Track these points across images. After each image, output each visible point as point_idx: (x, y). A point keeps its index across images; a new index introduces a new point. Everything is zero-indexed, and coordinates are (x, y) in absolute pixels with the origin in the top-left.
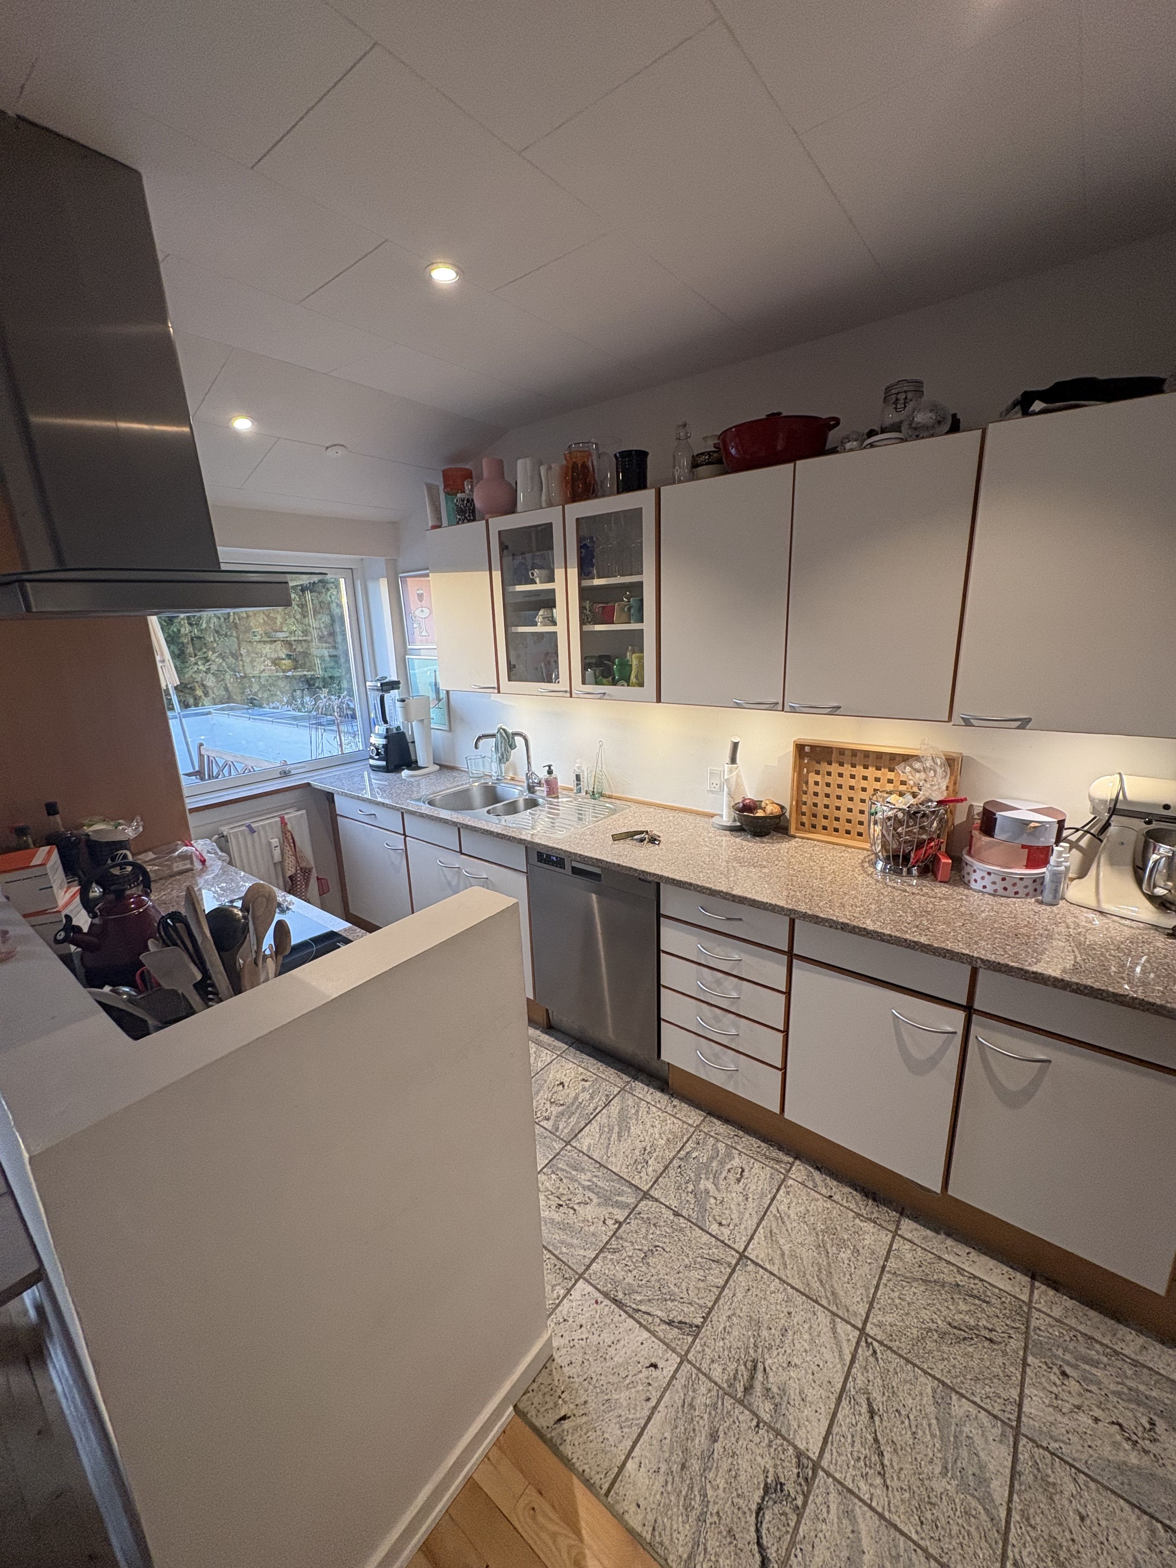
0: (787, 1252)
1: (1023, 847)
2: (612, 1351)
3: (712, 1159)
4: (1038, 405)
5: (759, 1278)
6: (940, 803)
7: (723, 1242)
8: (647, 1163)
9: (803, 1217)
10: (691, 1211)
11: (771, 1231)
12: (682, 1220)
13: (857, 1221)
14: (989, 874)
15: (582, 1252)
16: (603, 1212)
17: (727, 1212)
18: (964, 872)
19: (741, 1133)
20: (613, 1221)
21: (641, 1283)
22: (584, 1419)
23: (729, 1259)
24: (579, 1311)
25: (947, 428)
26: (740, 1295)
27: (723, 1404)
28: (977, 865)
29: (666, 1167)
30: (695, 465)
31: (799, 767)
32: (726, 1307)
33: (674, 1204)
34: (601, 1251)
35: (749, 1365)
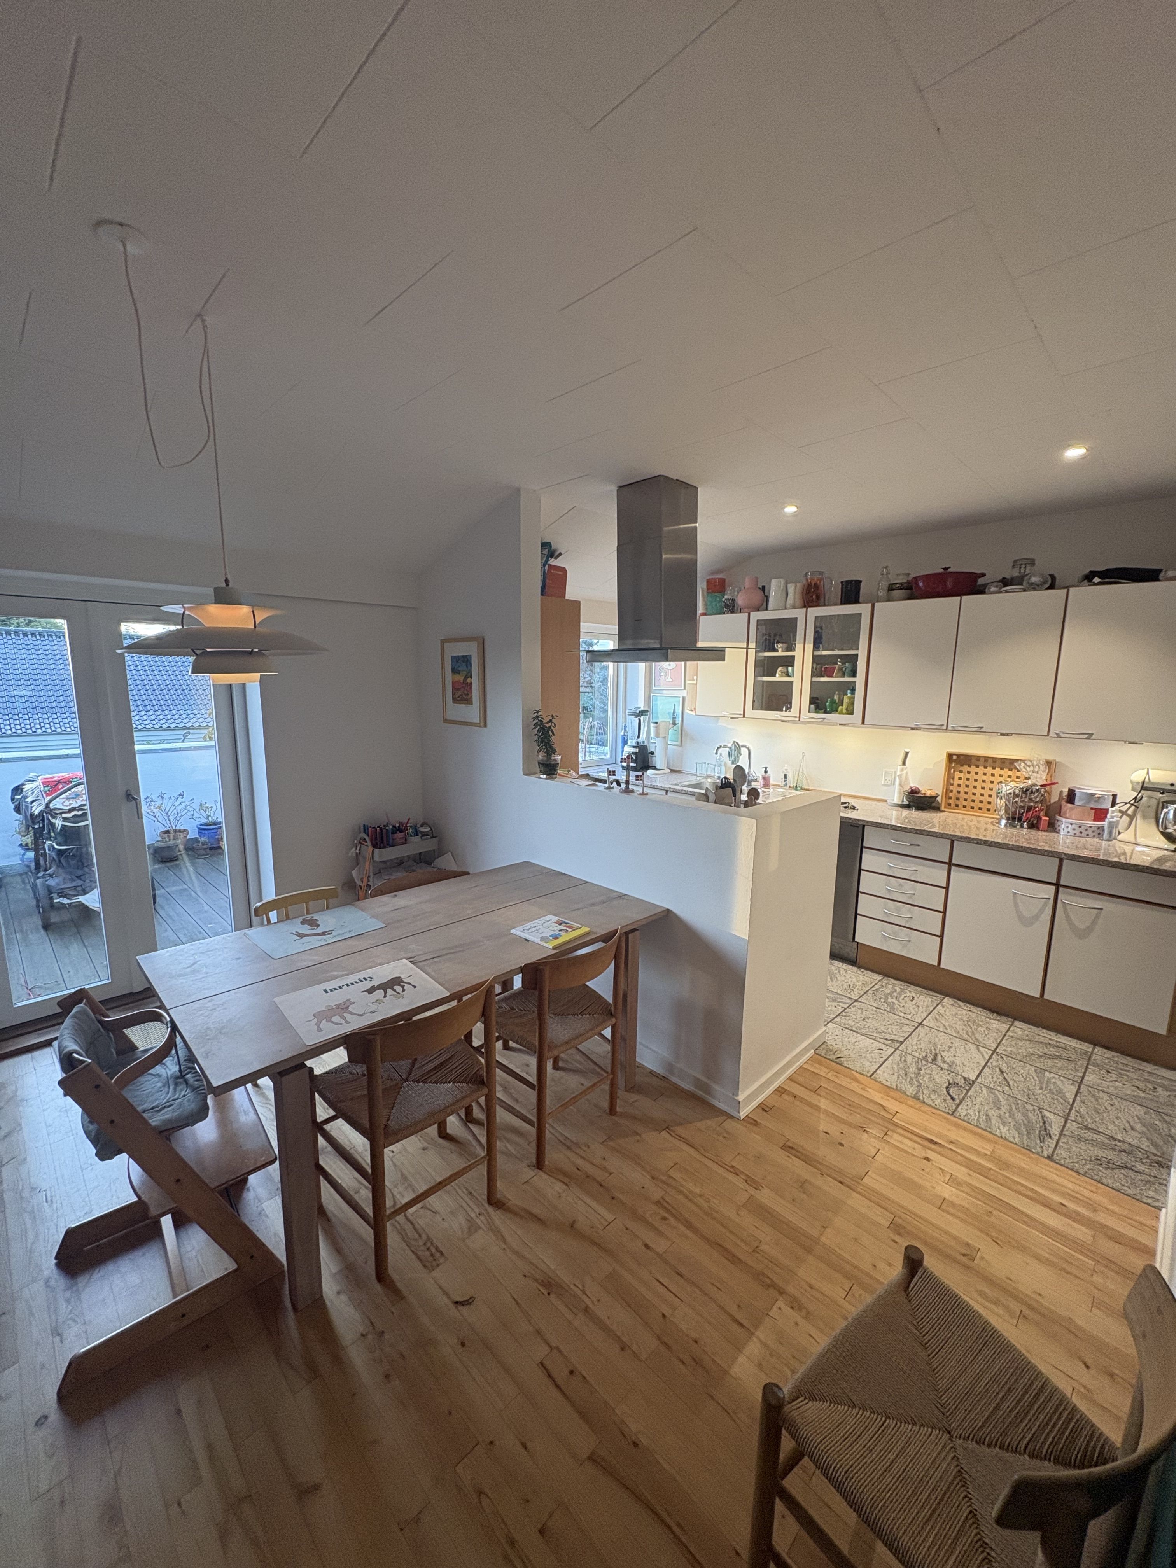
1: (1092, 809)
4: (1097, 580)
6: (1042, 786)
13: (988, 1020)
14: (1071, 824)
18: (1056, 826)
19: (909, 985)
25: (1047, 585)
26: (922, 1035)
27: (921, 1062)
28: (1064, 820)
30: (891, 588)
31: (949, 768)
32: (915, 1038)
35: (933, 1054)
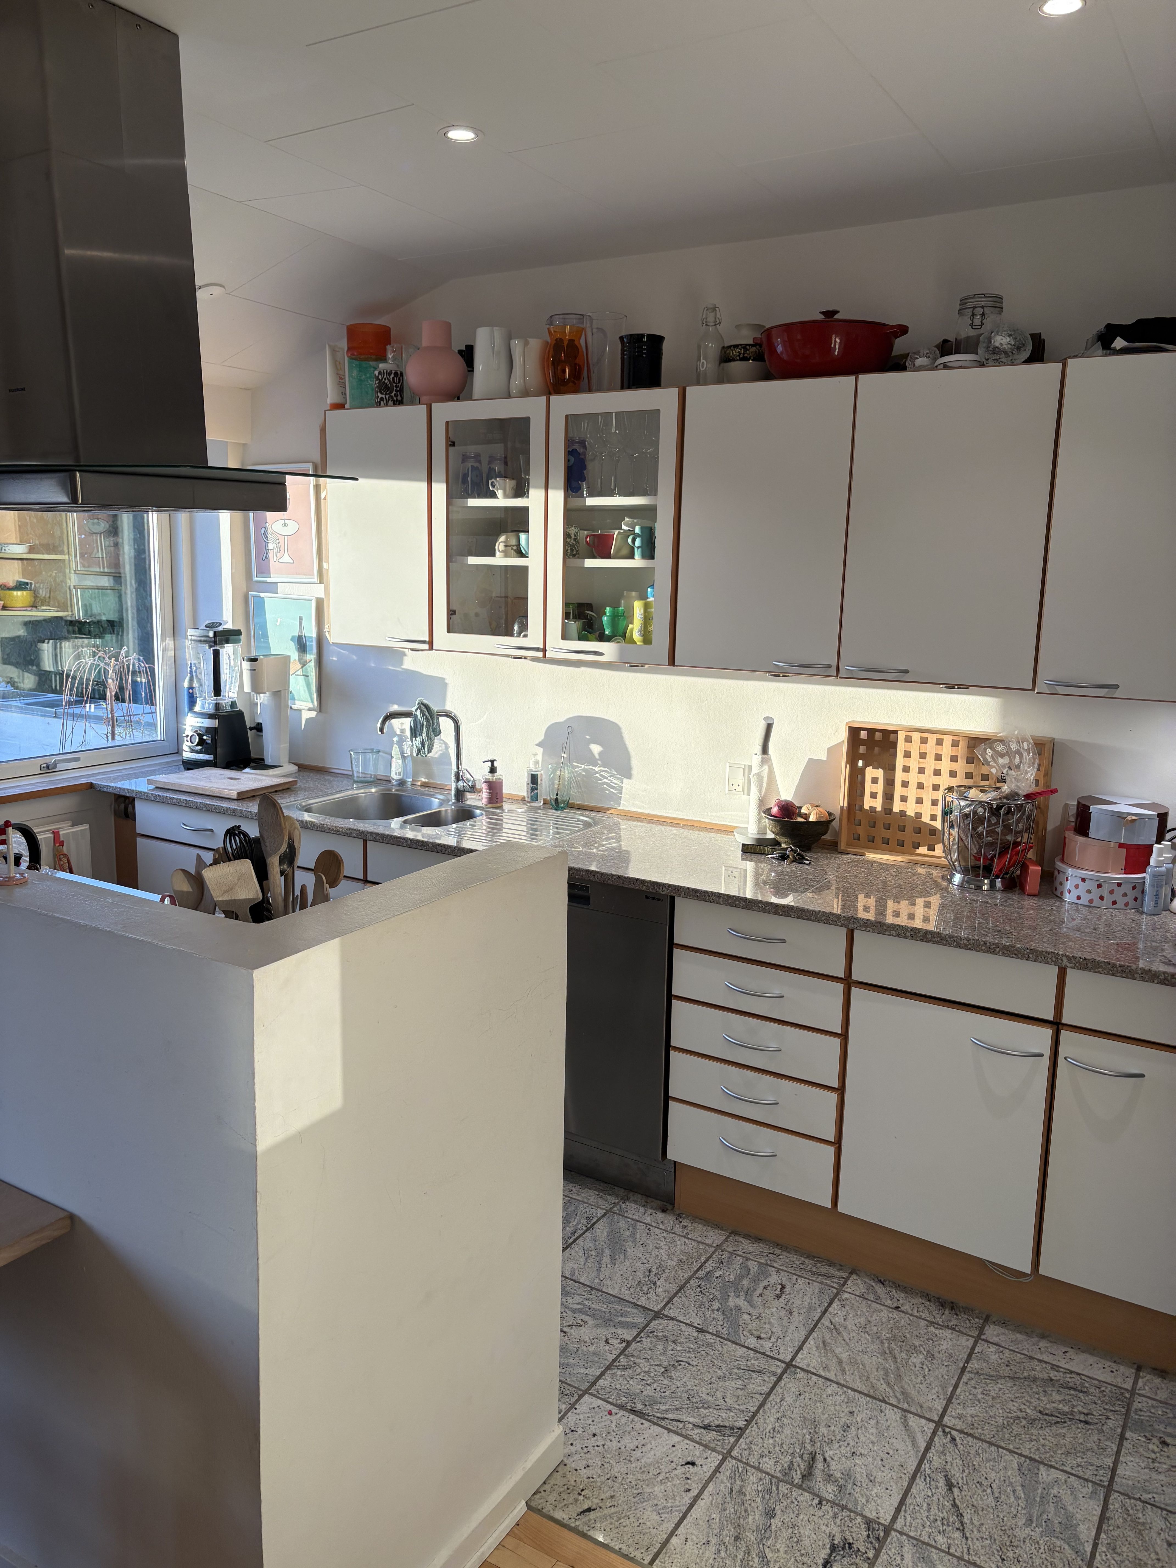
0: (844, 1360)
2: (638, 1454)
3: (741, 1277)
5: (811, 1384)
6: (1028, 796)
7: (763, 1354)
8: (655, 1284)
9: (864, 1328)
10: (720, 1328)
11: (824, 1342)
12: (708, 1336)
13: (932, 1329)
14: (1083, 880)
15: (582, 1370)
16: (604, 1332)
17: (767, 1326)
18: (1057, 884)
19: (778, 1251)
20: (619, 1341)
21: (663, 1394)
22: (613, 1510)
23: (773, 1369)
24: (590, 1422)
25: (1026, 355)
26: (789, 1400)
27: (778, 1489)
28: (1070, 871)
29: (681, 1288)
30: (726, 357)
32: (774, 1411)
33: (697, 1321)
34: (608, 1368)
35: (806, 1457)
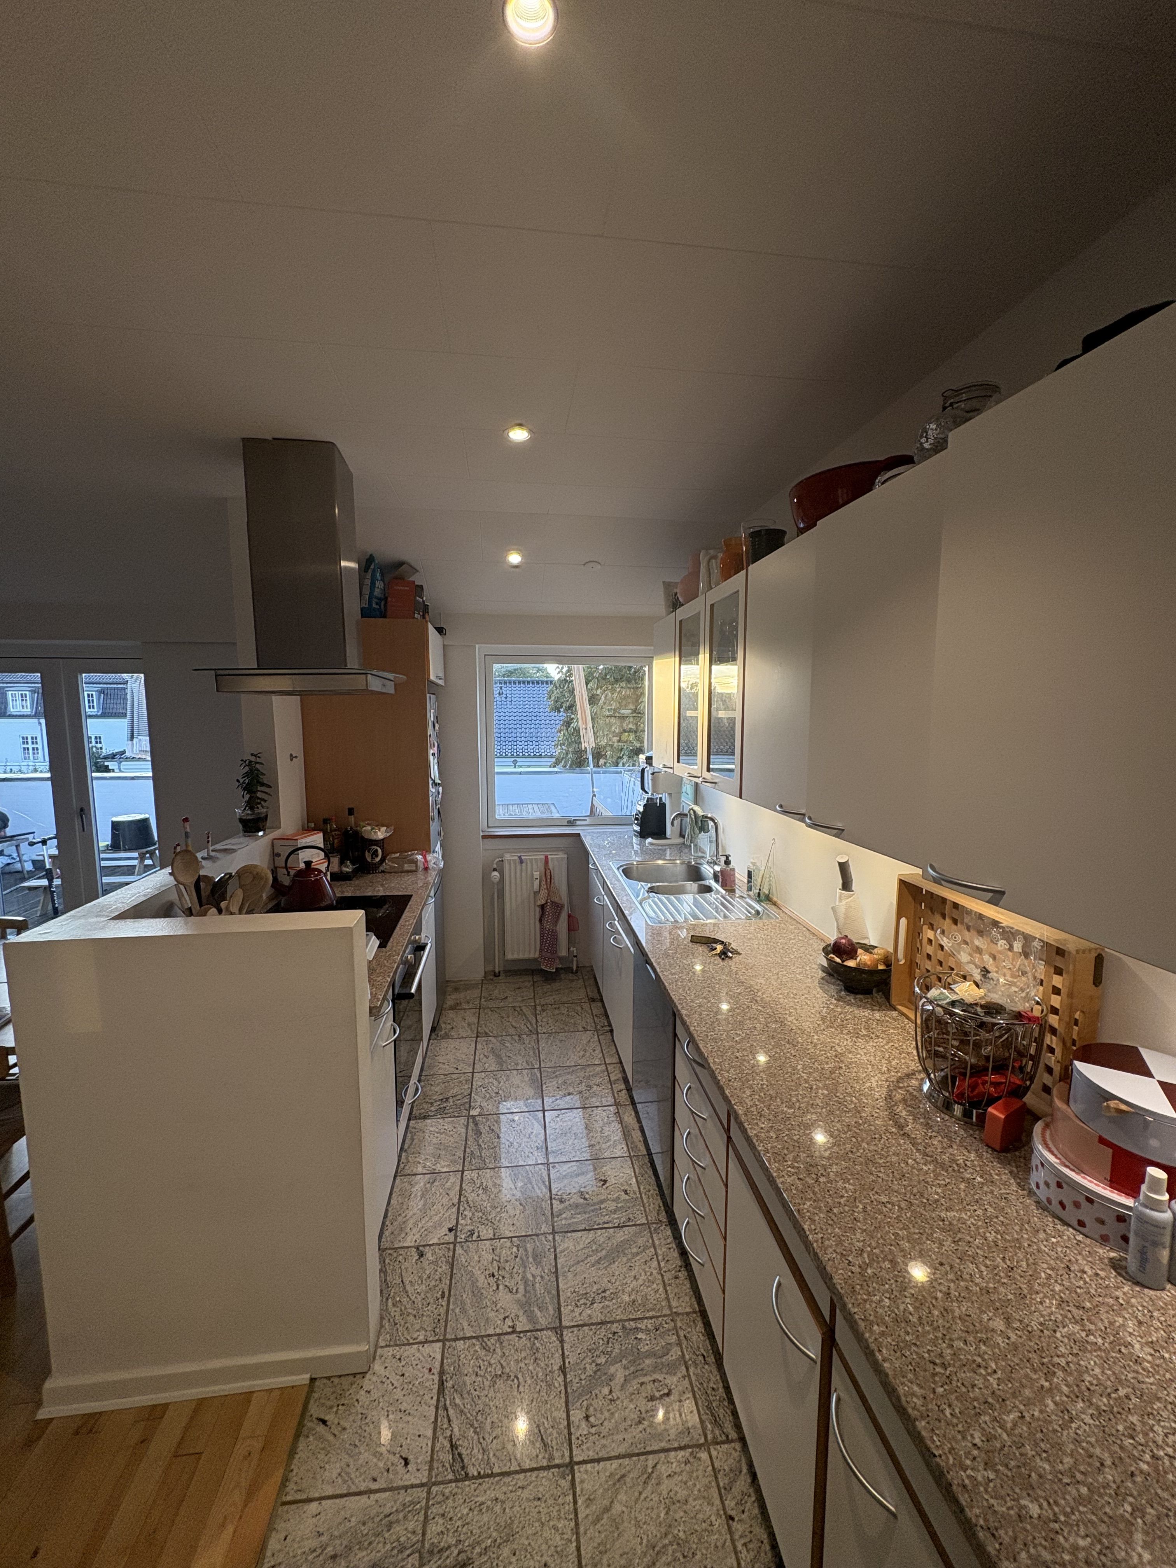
0: (614, 1511)
1: (1108, 1144)
2: (397, 1416)
3: (653, 1354)
5: (560, 1501)
7: (570, 1434)
8: (592, 1304)
9: (671, 1502)
10: (577, 1380)
11: (623, 1476)
12: (561, 1379)
15: (465, 1324)
17: (607, 1414)
20: (511, 1324)
21: (472, 1391)
22: (331, 1438)
23: (557, 1454)
24: (414, 1363)
29: (602, 1323)
32: (504, 1489)
33: (571, 1359)
34: (476, 1338)
